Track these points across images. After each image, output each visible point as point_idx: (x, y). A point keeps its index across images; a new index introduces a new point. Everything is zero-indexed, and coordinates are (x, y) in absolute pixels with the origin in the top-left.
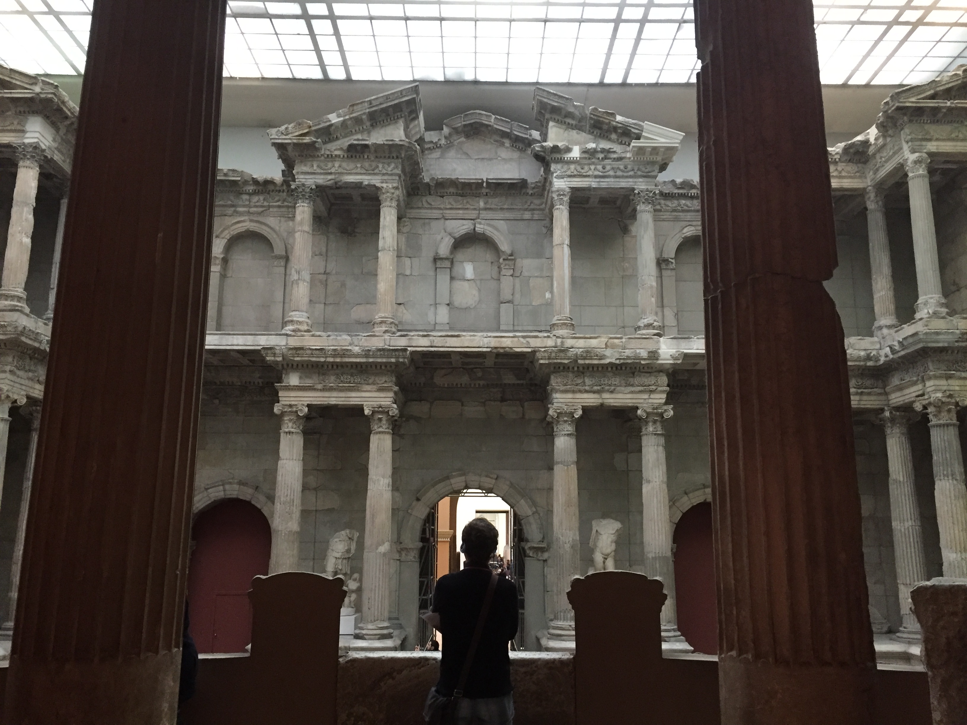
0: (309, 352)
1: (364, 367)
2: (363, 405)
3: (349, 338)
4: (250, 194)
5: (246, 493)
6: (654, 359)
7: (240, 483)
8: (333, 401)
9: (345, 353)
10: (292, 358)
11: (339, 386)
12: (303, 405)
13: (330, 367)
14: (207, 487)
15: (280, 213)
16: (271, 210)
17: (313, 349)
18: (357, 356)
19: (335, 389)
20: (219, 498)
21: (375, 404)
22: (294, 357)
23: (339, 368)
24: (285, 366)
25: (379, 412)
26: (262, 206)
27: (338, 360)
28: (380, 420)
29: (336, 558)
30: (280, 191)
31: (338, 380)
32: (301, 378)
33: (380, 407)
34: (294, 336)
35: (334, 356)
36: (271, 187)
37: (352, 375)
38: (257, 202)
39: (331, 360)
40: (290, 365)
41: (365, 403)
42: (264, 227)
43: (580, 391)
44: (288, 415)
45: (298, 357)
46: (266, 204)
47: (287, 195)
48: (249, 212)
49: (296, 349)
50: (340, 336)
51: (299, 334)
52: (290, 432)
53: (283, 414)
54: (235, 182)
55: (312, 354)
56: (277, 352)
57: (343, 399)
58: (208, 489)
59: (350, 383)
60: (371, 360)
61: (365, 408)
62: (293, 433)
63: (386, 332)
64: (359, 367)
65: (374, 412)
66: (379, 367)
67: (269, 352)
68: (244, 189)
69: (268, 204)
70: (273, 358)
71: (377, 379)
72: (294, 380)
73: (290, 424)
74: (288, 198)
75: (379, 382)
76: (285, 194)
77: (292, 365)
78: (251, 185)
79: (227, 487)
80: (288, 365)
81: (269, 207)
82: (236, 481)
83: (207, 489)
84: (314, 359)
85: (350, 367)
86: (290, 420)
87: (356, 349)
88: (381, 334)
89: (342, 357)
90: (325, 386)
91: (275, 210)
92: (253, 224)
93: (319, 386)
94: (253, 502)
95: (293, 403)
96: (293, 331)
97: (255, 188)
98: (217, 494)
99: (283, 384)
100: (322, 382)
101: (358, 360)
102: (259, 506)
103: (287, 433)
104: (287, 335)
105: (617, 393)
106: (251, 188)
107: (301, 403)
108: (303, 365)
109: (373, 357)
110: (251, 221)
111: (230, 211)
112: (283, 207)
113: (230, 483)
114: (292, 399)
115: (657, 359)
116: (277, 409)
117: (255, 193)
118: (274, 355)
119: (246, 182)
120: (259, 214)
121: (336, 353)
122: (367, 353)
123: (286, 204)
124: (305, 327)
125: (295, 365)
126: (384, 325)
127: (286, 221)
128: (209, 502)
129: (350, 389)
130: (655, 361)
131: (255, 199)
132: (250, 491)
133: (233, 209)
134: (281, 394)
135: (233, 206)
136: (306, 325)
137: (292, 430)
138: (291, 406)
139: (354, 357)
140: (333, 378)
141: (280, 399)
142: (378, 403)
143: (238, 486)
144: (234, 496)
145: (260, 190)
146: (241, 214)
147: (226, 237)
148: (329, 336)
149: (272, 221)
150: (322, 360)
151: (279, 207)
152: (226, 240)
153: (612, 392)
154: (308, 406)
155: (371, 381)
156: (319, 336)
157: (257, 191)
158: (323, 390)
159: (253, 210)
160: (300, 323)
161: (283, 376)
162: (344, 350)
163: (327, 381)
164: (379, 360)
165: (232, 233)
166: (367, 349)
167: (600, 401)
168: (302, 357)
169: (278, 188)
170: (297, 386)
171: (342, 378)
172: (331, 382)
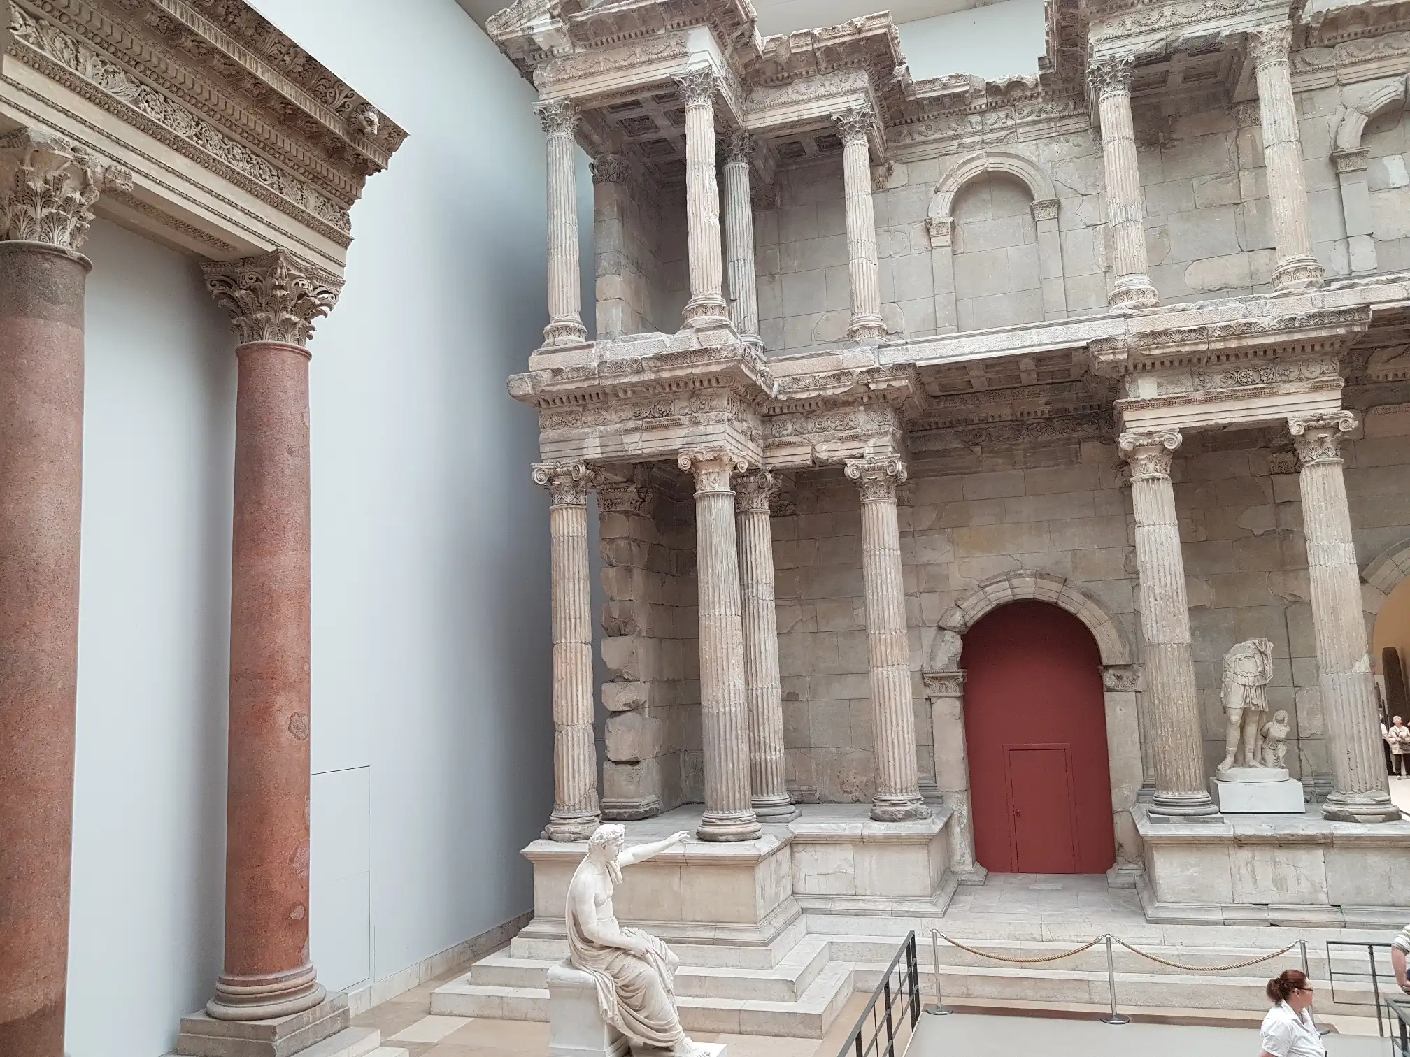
0: (1177, 337)
1: (1279, 351)
2: (1285, 421)
3: (1238, 304)
4: (982, 113)
5: (1047, 591)
7: (1039, 575)
8: (1225, 419)
9: (1245, 330)
10: (1147, 352)
11: (1235, 391)
12: (1173, 430)
13: (1214, 359)
14: (982, 585)
15: (1037, 133)
16: (1020, 130)
17: (1185, 332)
18: (1266, 333)
19: (1227, 397)
20: (1006, 599)
21: (1309, 414)
22: (1149, 349)
23: (1233, 359)
24: (1131, 368)
25: (1316, 428)
26: (1003, 129)
27: (1234, 344)
28: (1321, 441)
29: (1245, 686)
30: (1032, 96)
31: (1230, 381)
32: (1160, 385)
33: (1321, 418)
34: (1138, 316)
35: (1224, 339)
36: (1016, 93)
37: (1255, 369)
38: (996, 122)
39: (1220, 346)
40: (1140, 366)
41: (1289, 416)
42: (1011, 161)
44: (1146, 451)
45: (1157, 348)
46: (1010, 123)
47: (1044, 102)
48: (983, 142)
49: (1154, 334)
50: (1223, 303)
51: (1146, 311)
52: (1153, 480)
53: (1137, 449)
54: (959, 97)
55: (1184, 340)
56: (1119, 344)
57: (1243, 413)
58: (987, 586)
59: (1253, 382)
60: (1297, 336)
61: (1291, 423)
62: (1158, 479)
63: (1310, 285)
64: (1270, 353)
65: (1308, 429)
66: (1308, 349)
67: (1105, 346)
68: (972, 106)
69: (1013, 122)
70: (1111, 357)
71: (1304, 370)
72: (1146, 389)
73: (1151, 466)
74: (1045, 106)
75: (1308, 375)
76: (1040, 99)
77: (1144, 366)
78: (982, 96)
79: (1015, 582)
80: (1135, 367)
81: (1016, 126)
82: (1029, 572)
83: (982, 588)
84: (1187, 349)
85: (1251, 355)
86: (1150, 459)
87: (1267, 322)
88: (1302, 289)
89: (1239, 338)
90: (1208, 394)
91: (1027, 129)
92: (991, 160)
93: (1198, 396)
94: (1061, 604)
95: (1151, 429)
96: (1135, 308)
97: (990, 100)
98: (1001, 595)
99: (1129, 400)
100: (1200, 388)
101: (1272, 340)
102: (1073, 610)
103: (1148, 480)
104: (1124, 316)
106: (982, 102)
107: (1165, 427)
108: (1162, 363)
109: (1301, 331)
110: (989, 155)
111: (952, 146)
112: (1040, 122)
113: (1020, 576)
114: (1148, 423)
116: (1125, 443)
117: (991, 108)
118: (1114, 350)
119: (976, 93)
120: (1000, 141)
121: (1228, 333)
122: (1289, 325)
123: (1044, 116)
124: (1153, 300)
125: (1149, 364)
126: (1302, 274)
127: (1046, 145)
128: (990, 608)
129: (1255, 394)
131: (991, 117)
132: (1055, 586)
133: (956, 142)
134: (1127, 416)
135: (956, 137)
136: (1151, 295)
137: (1157, 475)
138: (1150, 434)
139: (1262, 336)
140: (1218, 379)
141: (1127, 424)
142: (1312, 413)
143: (1034, 579)
144: (1031, 596)
145: (1000, 102)
146: (971, 147)
147: (952, 188)
148: (1201, 307)
149: (1022, 148)
150: (1203, 347)
151: (1034, 123)
152: (953, 194)
154: (1182, 430)
155: (1293, 376)
156: (1184, 310)
157: (994, 104)
158: (1206, 400)
159: (987, 137)
160: (1141, 293)
161: (1127, 385)
162: (1244, 324)
163: (1209, 385)
164: (1314, 334)
165: (959, 180)
166: (1287, 317)
168: (1164, 347)
169: (1028, 93)
170: (1157, 399)
171: (1237, 377)
172: (1215, 385)
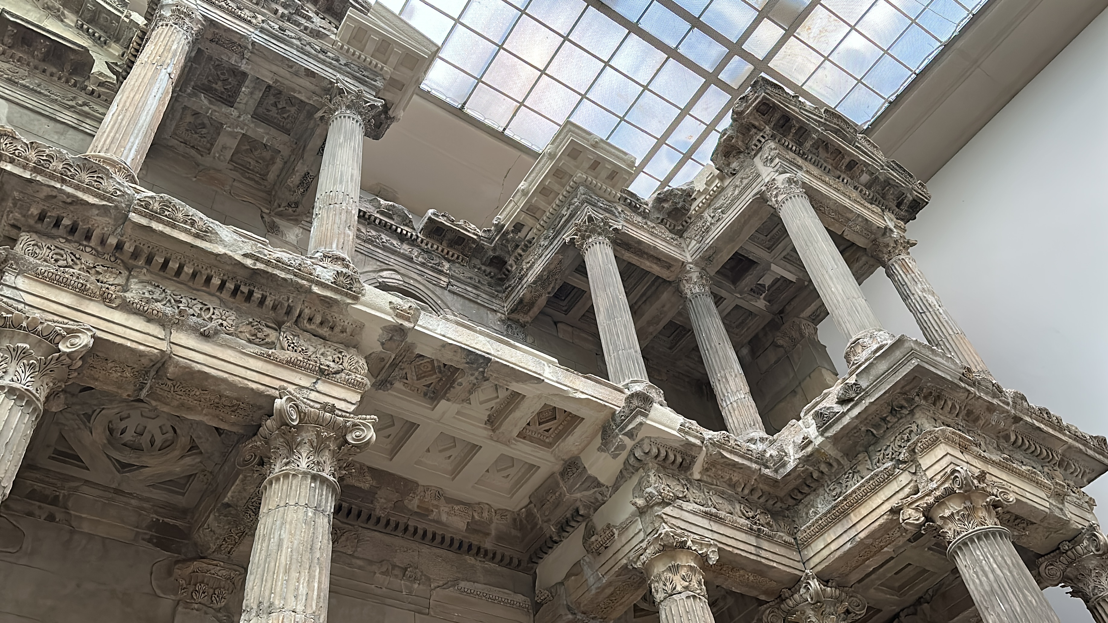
6: (347, 295)
43: (105, 299)
105: (221, 345)
115: (356, 298)
130: (349, 301)
153: (205, 336)
167: (163, 346)
